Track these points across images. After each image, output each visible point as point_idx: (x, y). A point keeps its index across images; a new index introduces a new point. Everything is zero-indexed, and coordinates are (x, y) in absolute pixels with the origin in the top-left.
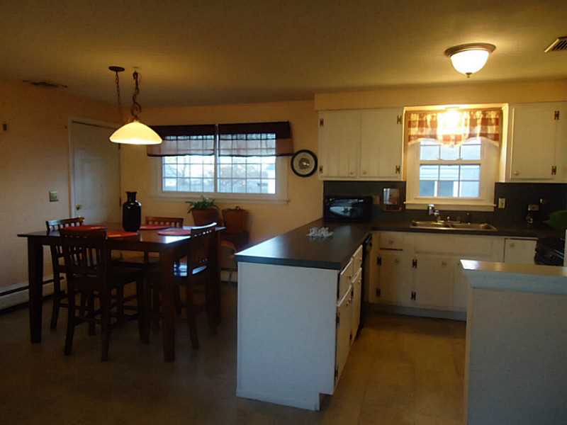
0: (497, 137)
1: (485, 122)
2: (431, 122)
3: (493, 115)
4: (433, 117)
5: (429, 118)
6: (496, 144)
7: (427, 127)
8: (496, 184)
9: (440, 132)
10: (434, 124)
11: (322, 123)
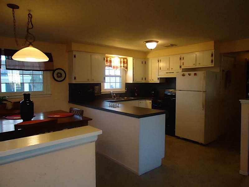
0: (127, 68)
1: (124, 62)
2: (110, 61)
3: (125, 60)
4: (110, 59)
5: (109, 59)
6: (126, 70)
7: (108, 62)
8: (126, 83)
9: (113, 64)
10: (111, 61)
11: (75, 56)
